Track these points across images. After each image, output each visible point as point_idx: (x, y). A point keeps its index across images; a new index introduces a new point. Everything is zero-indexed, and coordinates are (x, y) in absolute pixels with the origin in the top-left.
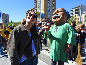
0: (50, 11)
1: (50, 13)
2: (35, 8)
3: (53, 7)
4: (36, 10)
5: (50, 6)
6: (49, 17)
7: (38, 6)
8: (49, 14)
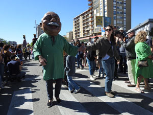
0: (118, 13)
1: (118, 17)
2: (89, 11)
3: (125, 5)
4: (92, 13)
5: (118, 3)
6: (117, 24)
7: (94, 5)
8: (117, 19)
